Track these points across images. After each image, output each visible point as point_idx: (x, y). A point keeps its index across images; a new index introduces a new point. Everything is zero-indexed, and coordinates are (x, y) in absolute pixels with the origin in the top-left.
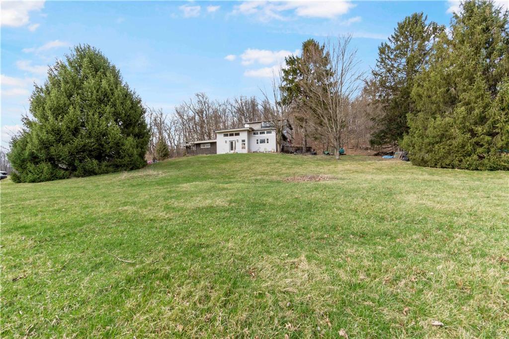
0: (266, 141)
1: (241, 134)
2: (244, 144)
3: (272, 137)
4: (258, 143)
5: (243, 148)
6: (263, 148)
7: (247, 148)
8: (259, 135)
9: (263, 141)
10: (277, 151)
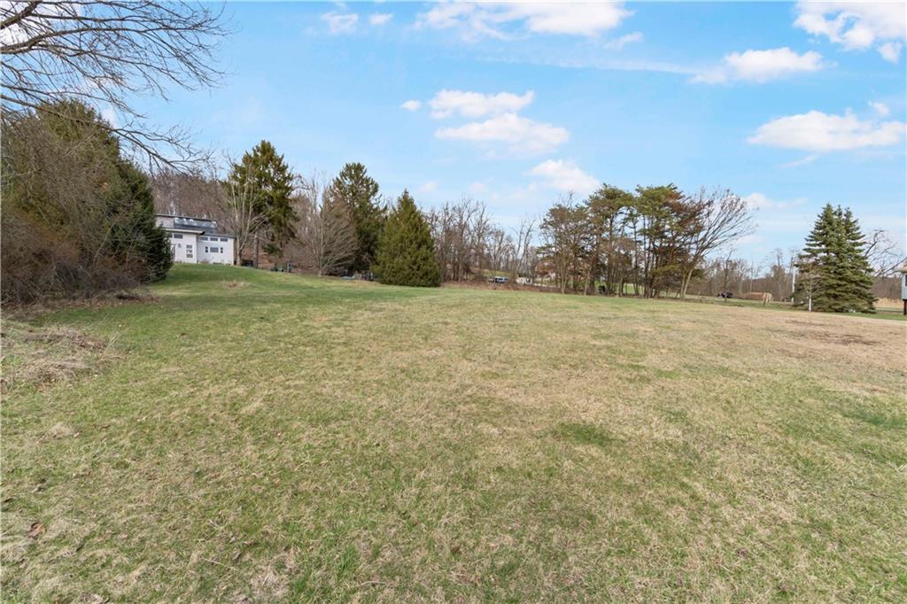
0: (220, 251)
1: (184, 236)
2: (191, 251)
3: (229, 246)
4: (207, 251)
5: (190, 256)
6: (215, 258)
7: (195, 256)
8: (209, 241)
9: (214, 250)
10: (235, 263)
